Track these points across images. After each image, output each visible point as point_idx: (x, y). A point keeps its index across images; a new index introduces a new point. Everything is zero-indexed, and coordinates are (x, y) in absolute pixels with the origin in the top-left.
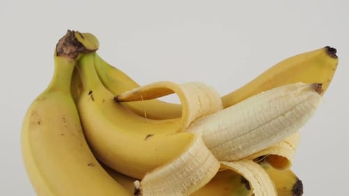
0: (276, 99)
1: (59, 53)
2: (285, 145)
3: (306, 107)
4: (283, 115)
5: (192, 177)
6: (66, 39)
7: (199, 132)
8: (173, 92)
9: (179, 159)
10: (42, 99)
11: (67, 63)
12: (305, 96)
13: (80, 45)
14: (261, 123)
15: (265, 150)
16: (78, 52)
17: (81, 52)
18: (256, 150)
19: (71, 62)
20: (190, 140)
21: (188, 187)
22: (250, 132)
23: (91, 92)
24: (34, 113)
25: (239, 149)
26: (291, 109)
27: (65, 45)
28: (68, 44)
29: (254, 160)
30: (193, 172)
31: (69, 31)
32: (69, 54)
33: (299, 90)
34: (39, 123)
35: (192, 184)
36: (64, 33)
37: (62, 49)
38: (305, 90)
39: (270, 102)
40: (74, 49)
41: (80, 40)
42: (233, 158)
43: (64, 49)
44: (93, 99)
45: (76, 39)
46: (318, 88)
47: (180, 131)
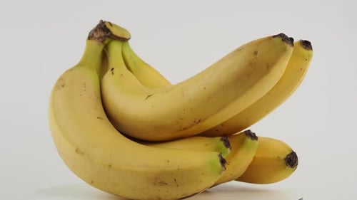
1: (90, 37)
11: (97, 47)
13: (108, 31)
16: (105, 37)
17: (109, 37)
23: (113, 69)
31: (102, 21)
32: (99, 38)
34: (63, 86)
36: (97, 23)
37: (93, 34)
40: (102, 34)
41: (108, 26)
44: (113, 74)
45: (105, 26)
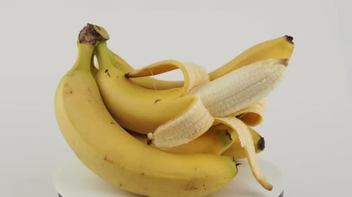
0: (255, 70)
1: (81, 41)
2: (259, 106)
3: (277, 75)
4: (260, 81)
5: (196, 127)
6: (87, 30)
7: (198, 96)
8: (178, 68)
9: (187, 113)
10: (71, 75)
11: (88, 48)
12: (276, 68)
13: (98, 35)
14: (244, 87)
15: (245, 109)
16: (96, 40)
18: (239, 109)
19: (91, 48)
20: (192, 101)
21: (193, 134)
22: (236, 94)
23: (107, 71)
24: (66, 85)
25: (227, 108)
26: (266, 77)
27: (86, 34)
28: (89, 34)
29: (237, 117)
30: (196, 123)
32: (89, 42)
33: (271, 64)
34: (71, 92)
35: (196, 132)
37: (84, 37)
38: (275, 64)
39: (250, 73)
40: (93, 38)
41: (98, 30)
42: (222, 115)
43: (86, 38)
44: (110, 76)
45: (95, 30)
46: (285, 62)
47: (183, 95)
